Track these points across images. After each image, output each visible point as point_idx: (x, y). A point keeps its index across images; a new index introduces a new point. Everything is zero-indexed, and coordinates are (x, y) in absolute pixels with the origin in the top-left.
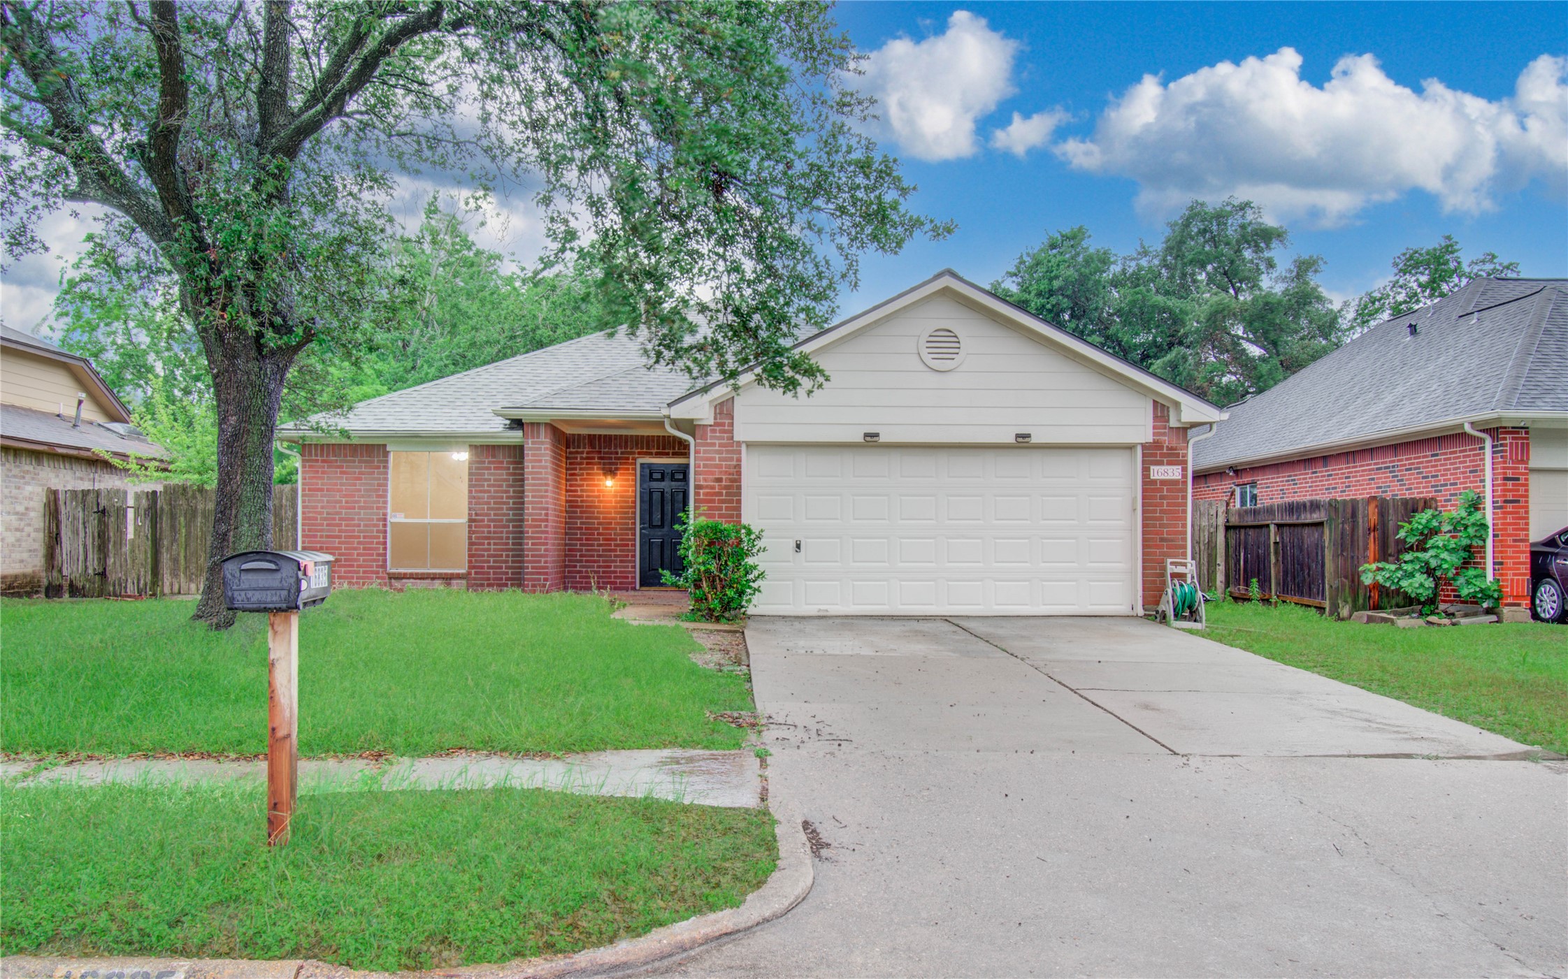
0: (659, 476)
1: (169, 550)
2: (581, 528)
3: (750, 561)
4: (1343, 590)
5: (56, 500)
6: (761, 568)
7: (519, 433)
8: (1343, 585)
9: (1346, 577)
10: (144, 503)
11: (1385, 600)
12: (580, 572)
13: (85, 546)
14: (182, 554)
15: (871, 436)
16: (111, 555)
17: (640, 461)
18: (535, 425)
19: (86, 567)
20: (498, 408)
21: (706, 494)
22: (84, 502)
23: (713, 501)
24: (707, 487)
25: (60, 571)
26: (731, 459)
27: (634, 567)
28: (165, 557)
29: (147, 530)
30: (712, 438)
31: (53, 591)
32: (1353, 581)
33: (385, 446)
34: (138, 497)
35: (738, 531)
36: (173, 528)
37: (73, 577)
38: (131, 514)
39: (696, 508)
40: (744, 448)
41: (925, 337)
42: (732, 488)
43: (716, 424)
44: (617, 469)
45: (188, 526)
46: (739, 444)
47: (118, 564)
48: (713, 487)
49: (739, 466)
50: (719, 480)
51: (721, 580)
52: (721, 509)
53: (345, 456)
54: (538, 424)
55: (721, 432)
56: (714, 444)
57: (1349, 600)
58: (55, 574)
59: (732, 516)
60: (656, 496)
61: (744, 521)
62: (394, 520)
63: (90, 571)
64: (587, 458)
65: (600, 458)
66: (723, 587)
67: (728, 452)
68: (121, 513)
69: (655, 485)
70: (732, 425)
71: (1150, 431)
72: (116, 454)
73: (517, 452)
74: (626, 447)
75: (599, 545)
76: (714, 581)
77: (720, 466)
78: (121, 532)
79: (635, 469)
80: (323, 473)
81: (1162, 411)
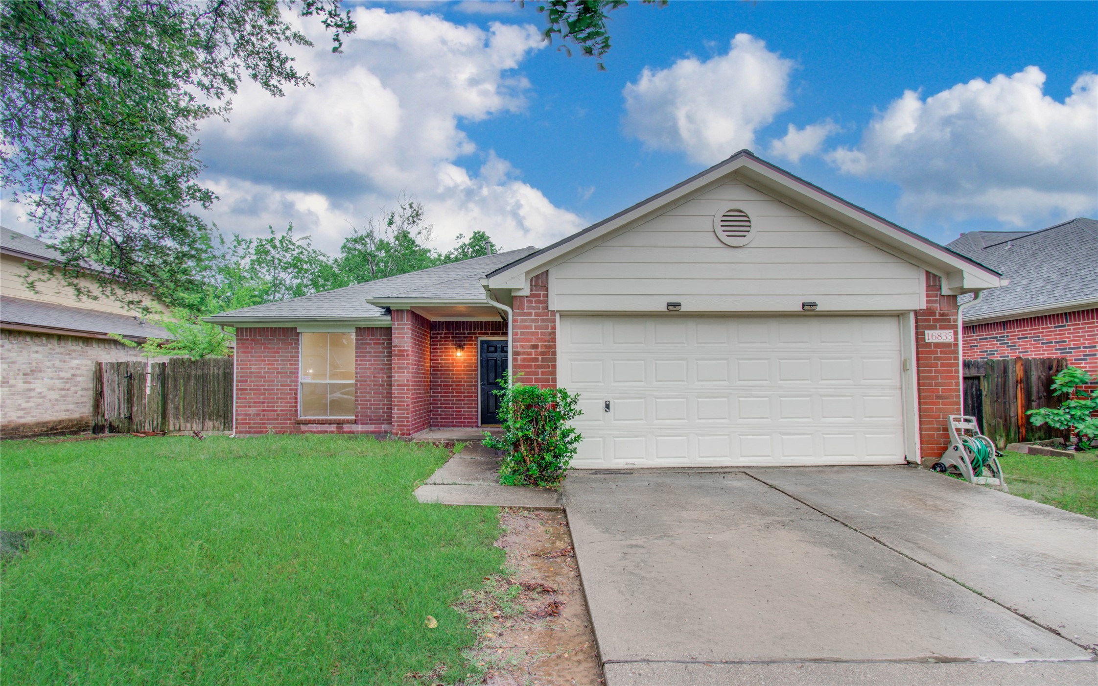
0: (493, 349)
1: (173, 401)
2: (441, 385)
3: (567, 424)
4: (999, 427)
5: (100, 369)
6: (577, 432)
7: (389, 318)
8: (999, 423)
9: (1001, 418)
10: (157, 370)
11: (1031, 434)
12: (440, 415)
13: (119, 399)
14: (181, 404)
15: (673, 306)
16: (135, 405)
17: (481, 339)
18: (400, 311)
19: (120, 413)
20: (370, 298)
21: (524, 360)
22: (118, 370)
23: (530, 366)
24: (524, 353)
25: (103, 416)
26: (547, 327)
27: (477, 411)
28: (170, 406)
29: (159, 388)
30: (528, 308)
31: (98, 429)
32: (1006, 420)
33: (296, 328)
34: (153, 366)
35: (554, 396)
36: (175, 387)
37: (111, 420)
38: (149, 377)
39: (514, 373)
40: (558, 317)
41: (719, 217)
42: (549, 354)
43: (532, 295)
44: (464, 345)
45: (185, 385)
46: (553, 313)
47: (140, 410)
48: (529, 354)
49: (554, 334)
50: (535, 347)
51: (539, 444)
52: (537, 373)
53: (267, 336)
54: (402, 311)
55: (537, 302)
56: (530, 314)
57: (1004, 435)
58: (100, 418)
59: (547, 380)
60: (492, 363)
61: (560, 385)
62: (303, 381)
63: (122, 416)
64: (445, 337)
65: (452, 337)
66: (541, 450)
67: (543, 321)
68: (142, 378)
69: (491, 355)
70: (547, 296)
71: (924, 299)
72: (124, 336)
73: (387, 331)
74: (471, 330)
75: (453, 397)
76: (532, 443)
77: (536, 334)
78: (142, 390)
79: (477, 345)
80: (252, 348)
81: (934, 280)
